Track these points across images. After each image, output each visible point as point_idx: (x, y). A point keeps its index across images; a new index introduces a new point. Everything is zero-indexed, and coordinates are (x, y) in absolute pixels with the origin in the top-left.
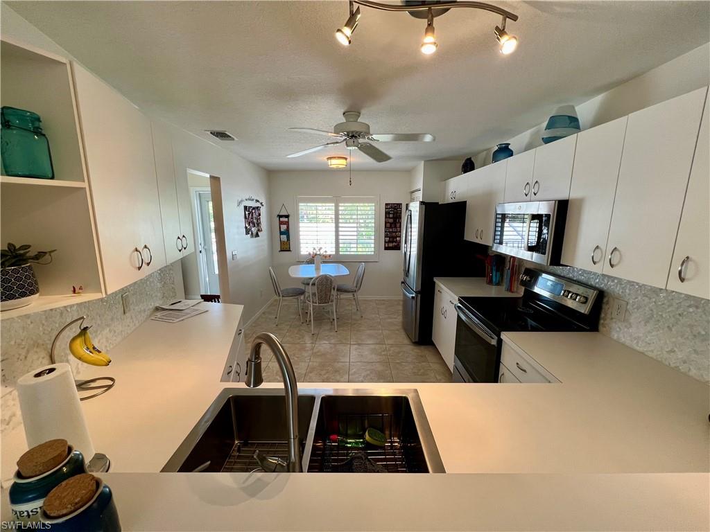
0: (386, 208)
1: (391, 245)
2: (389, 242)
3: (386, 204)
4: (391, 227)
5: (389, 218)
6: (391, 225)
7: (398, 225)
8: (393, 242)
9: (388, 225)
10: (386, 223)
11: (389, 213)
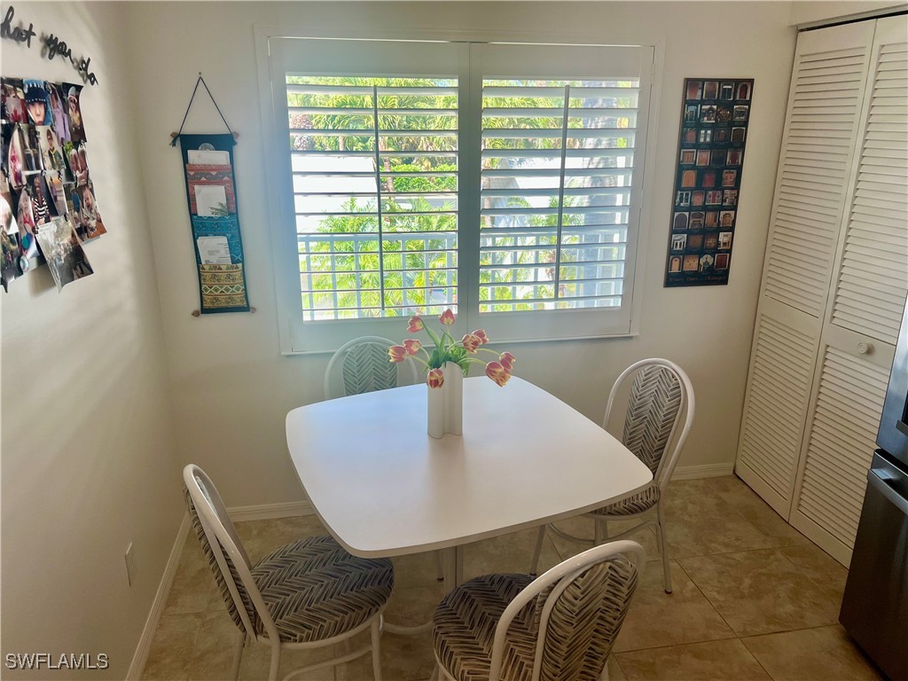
0: (687, 102)
1: (692, 264)
2: (688, 251)
3: (691, 84)
4: (699, 187)
5: (698, 146)
6: (700, 179)
7: (729, 178)
8: (700, 253)
9: (690, 178)
10: (680, 169)
11: (699, 126)
